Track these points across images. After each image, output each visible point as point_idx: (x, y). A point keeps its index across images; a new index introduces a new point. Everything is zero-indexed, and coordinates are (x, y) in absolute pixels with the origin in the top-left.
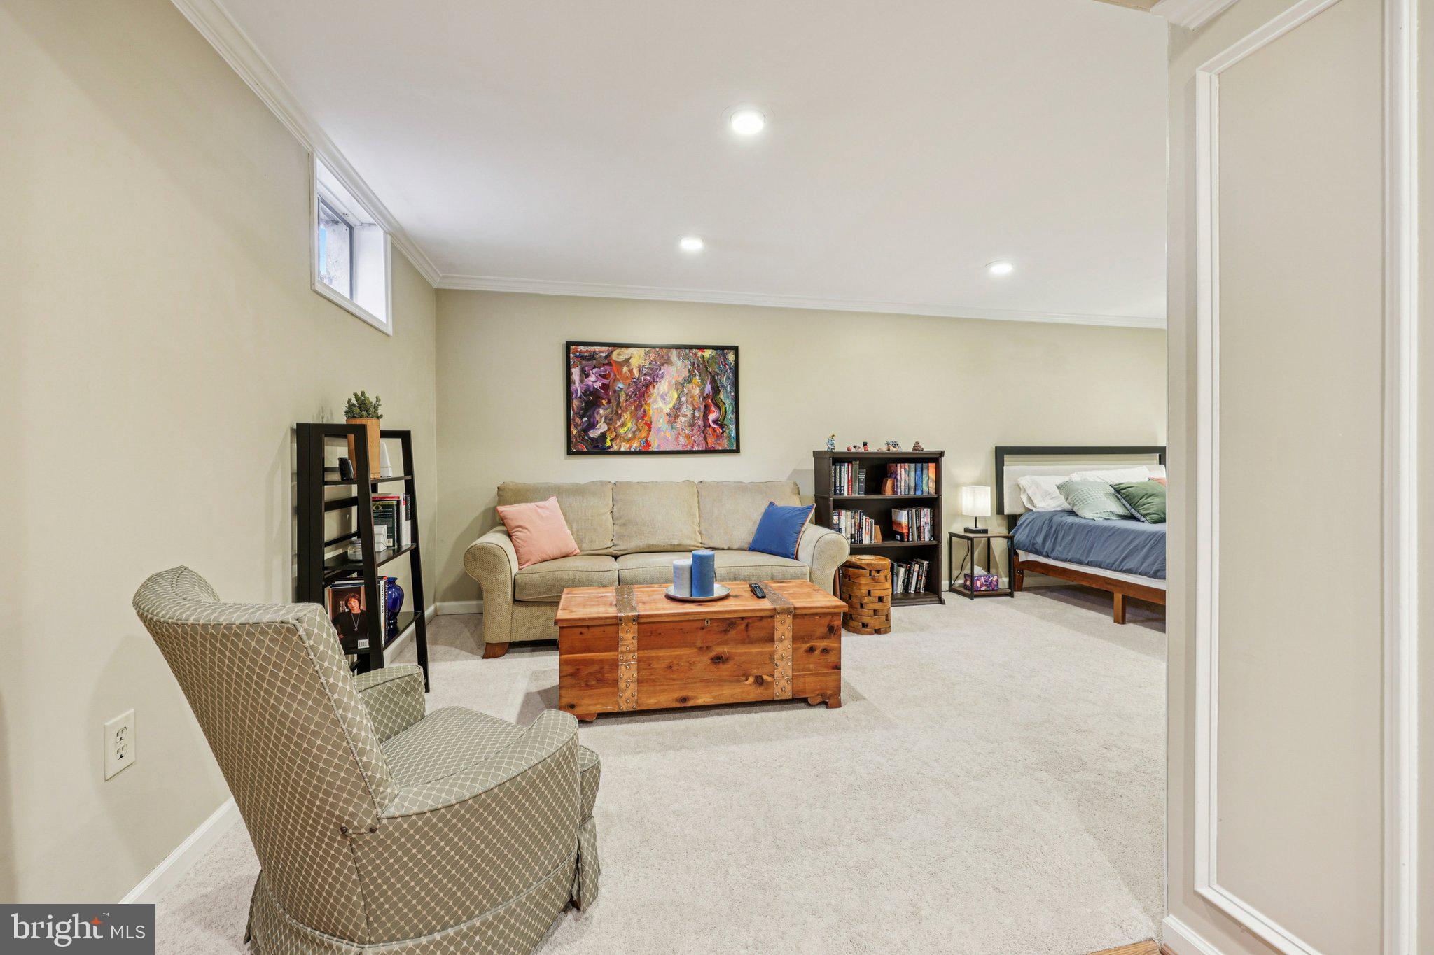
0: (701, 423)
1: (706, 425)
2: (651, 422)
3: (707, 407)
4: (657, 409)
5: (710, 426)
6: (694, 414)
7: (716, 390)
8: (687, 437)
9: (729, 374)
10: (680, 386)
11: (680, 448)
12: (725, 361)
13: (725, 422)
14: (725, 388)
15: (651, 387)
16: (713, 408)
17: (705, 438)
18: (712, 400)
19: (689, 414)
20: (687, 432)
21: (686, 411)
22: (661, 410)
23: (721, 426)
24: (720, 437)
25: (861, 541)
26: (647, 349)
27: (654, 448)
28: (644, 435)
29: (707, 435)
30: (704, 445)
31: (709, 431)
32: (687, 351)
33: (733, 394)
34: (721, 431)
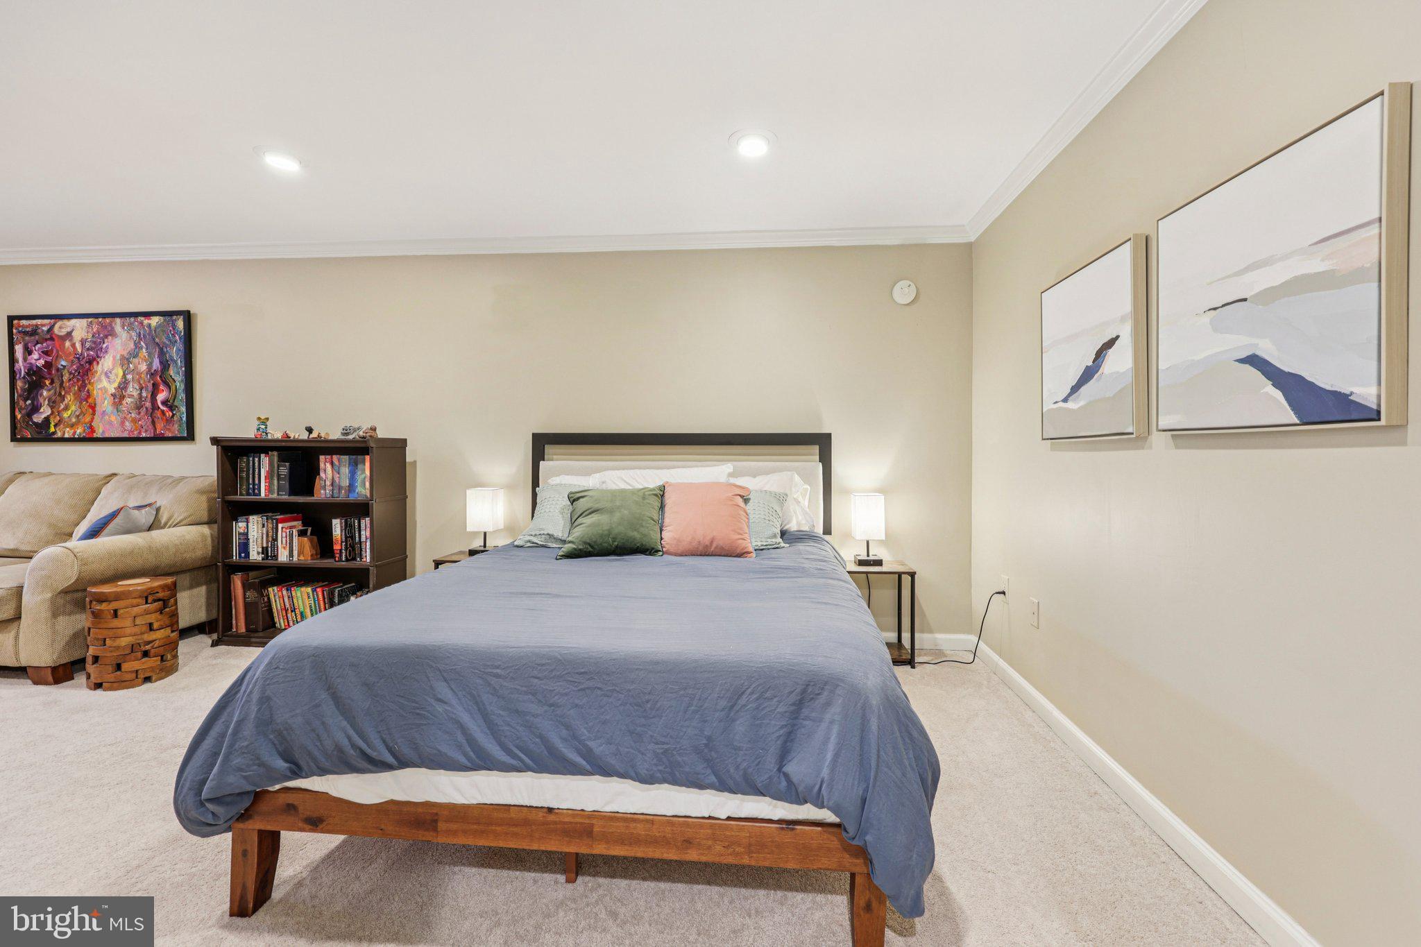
0: (148, 404)
1: (155, 406)
2: (95, 404)
3: (155, 386)
4: (101, 389)
5: (159, 408)
6: (140, 394)
7: (165, 365)
8: (134, 421)
9: (180, 345)
10: (125, 361)
11: (126, 435)
12: (174, 329)
13: (176, 403)
14: (175, 362)
15: (95, 363)
16: (162, 387)
17: (153, 423)
18: (160, 377)
19: (135, 394)
20: (133, 415)
21: (132, 390)
22: (104, 390)
23: (171, 408)
24: (169, 421)
25: (275, 557)
26: (90, 320)
27: (98, 434)
28: (88, 419)
29: (156, 420)
30: (152, 431)
31: (158, 414)
32: (132, 319)
33: (183, 369)
34: (171, 414)
